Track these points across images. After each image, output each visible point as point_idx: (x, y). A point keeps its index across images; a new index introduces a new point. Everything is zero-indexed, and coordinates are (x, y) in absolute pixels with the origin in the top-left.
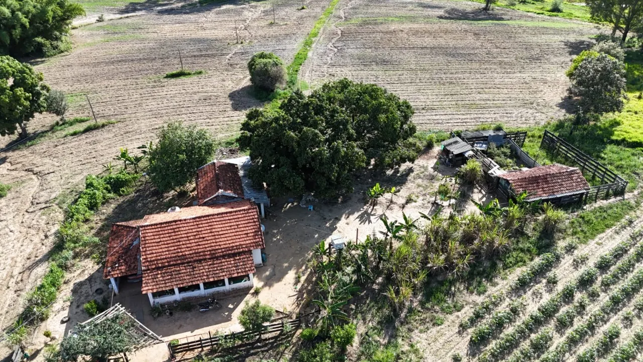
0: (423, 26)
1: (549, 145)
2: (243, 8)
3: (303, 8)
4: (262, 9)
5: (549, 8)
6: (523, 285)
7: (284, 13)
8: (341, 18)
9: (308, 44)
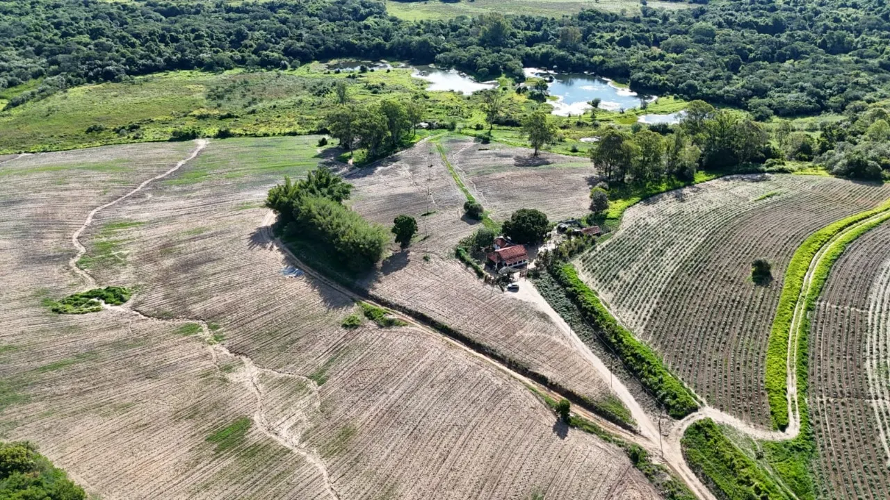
0: (511, 173)
1: (589, 222)
3: (431, 165)
5: (570, 149)
6: (590, 252)
7: (423, 170)
8: (462, 171)
9: (465, 191)
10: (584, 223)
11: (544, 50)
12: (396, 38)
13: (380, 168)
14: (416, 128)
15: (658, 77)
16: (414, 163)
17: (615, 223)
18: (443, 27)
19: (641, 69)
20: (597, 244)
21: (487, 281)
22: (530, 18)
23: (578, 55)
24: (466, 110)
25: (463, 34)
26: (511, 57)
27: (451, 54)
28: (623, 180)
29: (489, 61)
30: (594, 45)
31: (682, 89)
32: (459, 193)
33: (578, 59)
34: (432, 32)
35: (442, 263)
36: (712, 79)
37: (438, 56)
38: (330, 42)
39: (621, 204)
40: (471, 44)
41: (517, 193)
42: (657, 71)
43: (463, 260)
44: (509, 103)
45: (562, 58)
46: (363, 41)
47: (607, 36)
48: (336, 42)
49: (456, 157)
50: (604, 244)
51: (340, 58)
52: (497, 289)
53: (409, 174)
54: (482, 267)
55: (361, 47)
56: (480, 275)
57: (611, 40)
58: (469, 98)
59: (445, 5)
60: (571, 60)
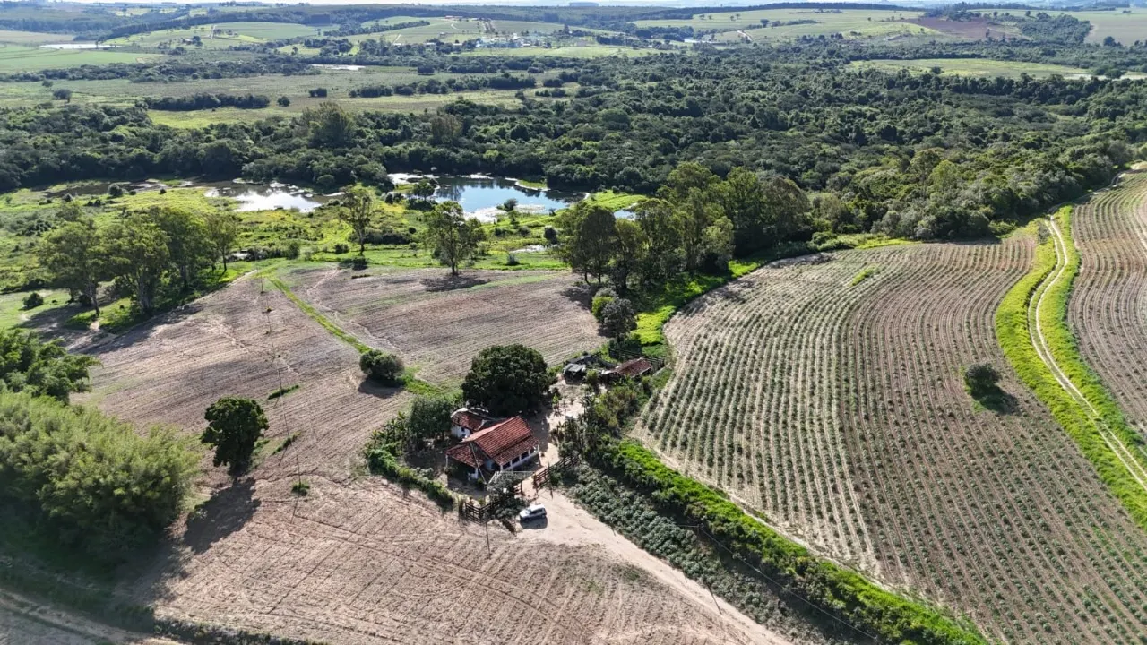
0: (427, 302)
1: (615, 356)
3: (269, 310)
6: (652, 408)
8: (333, 311)
9: (351, 341)
10: (608, 360)
11: (413, 148)
12: (169, 146)
13: (160, 329)
14: (225, 261)
15: (583, 168)
16: (233, 312)
17: (661, 350)
18: (247, 131)
19: (556, 161)
20: (655, 391)
21: (466, 514)
22: (378, 115)
23: (462, 151)
24: (311, 232)
25: (281, 136)
26: (365, 159)
27: (268, 162)
29: (333, 165)
30: (480, 139)
31: (621, 179)
32: (340, 344)
33: (464, 157)
34: (230, 136)
35: (340, 492)
36: (653, 165)
37: (246, 166)
38: (48, 157)
39: (648, 320)
40: (299, 146)
41: (452, 331)
42: (579, 161)
43: (391, 475)
44: (378, 216)
45: (441, 156)
46: (111, 154)
47: (494, 129)
48: (61, 158)
49: (313, 295)
50: (669, 389)
51: (71, 180)
52: (495, 528)
53: (224, 330)
54: (442, 481)
55: (109, 163)
56: (445, 503)
57: (502, 134)
58: (311, 215)
59: (244, 111)
60: (454, 158)
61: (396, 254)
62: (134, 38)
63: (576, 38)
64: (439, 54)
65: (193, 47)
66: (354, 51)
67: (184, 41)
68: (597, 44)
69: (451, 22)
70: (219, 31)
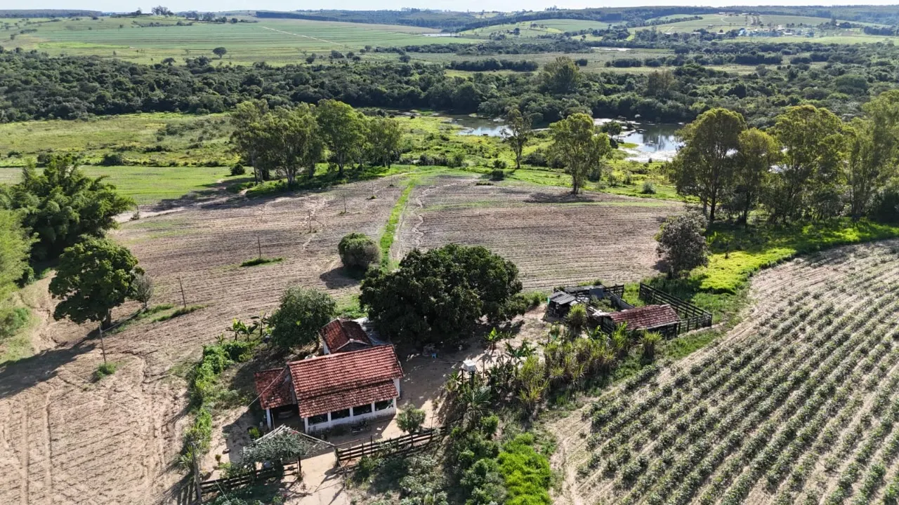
0: (509, 209)
2: (302, 200)
3: (373, 198)
4: (325, 200)
5: (641, 190)
6: (631, 388)
7: (352, 203)
8: (419, 206)
9: (391, 229)
10: (633, 300)
11: (623, 99)
12: (435, 86)
13: (281, 199)
16: (349, 195)
17: (727, 302)
20: (660, 362)
22: (613, 76)
23: (670, 102)
24: (492, 151)
26: (577, 102)
27: (499, 102)
28: (743, 220)
29: (546, 105)
30: (693, 94)
32: (376, 231)
33: (671, 107)
37: (483, 105)
39: (741, 261)
40: (528, 91)
43: (194, 387)
45: (648, 105)
46: (394, 90)
47: (713, 88)
49: (426, 192)
50: (686, 364)
55: (389, 96)
57: (718, 91)
58: (504, 141)
60: (660, 108)
61: (544, 174)
62: (477, 30)
63: (842, 29)
64: (701, 41)
65: (513, 35)
66: (629, 39)
67: (508, 32)
68: (863, 34)
69: (722, 17)
70: (535, 25)
